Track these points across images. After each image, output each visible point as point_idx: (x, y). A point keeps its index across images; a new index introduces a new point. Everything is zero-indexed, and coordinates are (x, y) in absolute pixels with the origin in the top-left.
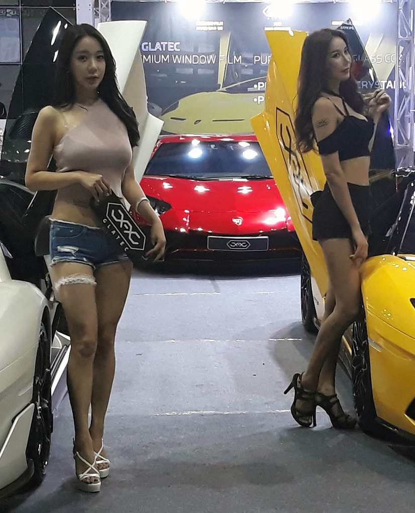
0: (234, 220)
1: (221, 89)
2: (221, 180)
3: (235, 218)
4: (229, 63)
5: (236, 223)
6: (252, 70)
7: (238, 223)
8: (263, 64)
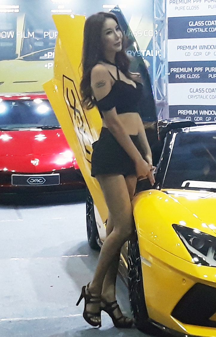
0: (32, 162)
1: (19, 57)
2: (21, 130)
3: (33, 160)
4: (25, 38)
5: (34, 164)
6: (43, 43)
7: (35, 164)
8: (50, 38)
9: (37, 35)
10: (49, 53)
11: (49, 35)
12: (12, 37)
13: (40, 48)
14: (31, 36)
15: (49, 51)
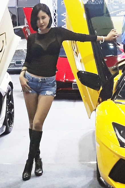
1: (105, 15)
4: (108, 4)
6: (118, 6)
8: (123, 3)
9: (115, 2)
10: (122, 12)
11: (122, 2)
12: (102, 3)
13: (117, 9)
14: (112, 3)
15: (122, 11)
